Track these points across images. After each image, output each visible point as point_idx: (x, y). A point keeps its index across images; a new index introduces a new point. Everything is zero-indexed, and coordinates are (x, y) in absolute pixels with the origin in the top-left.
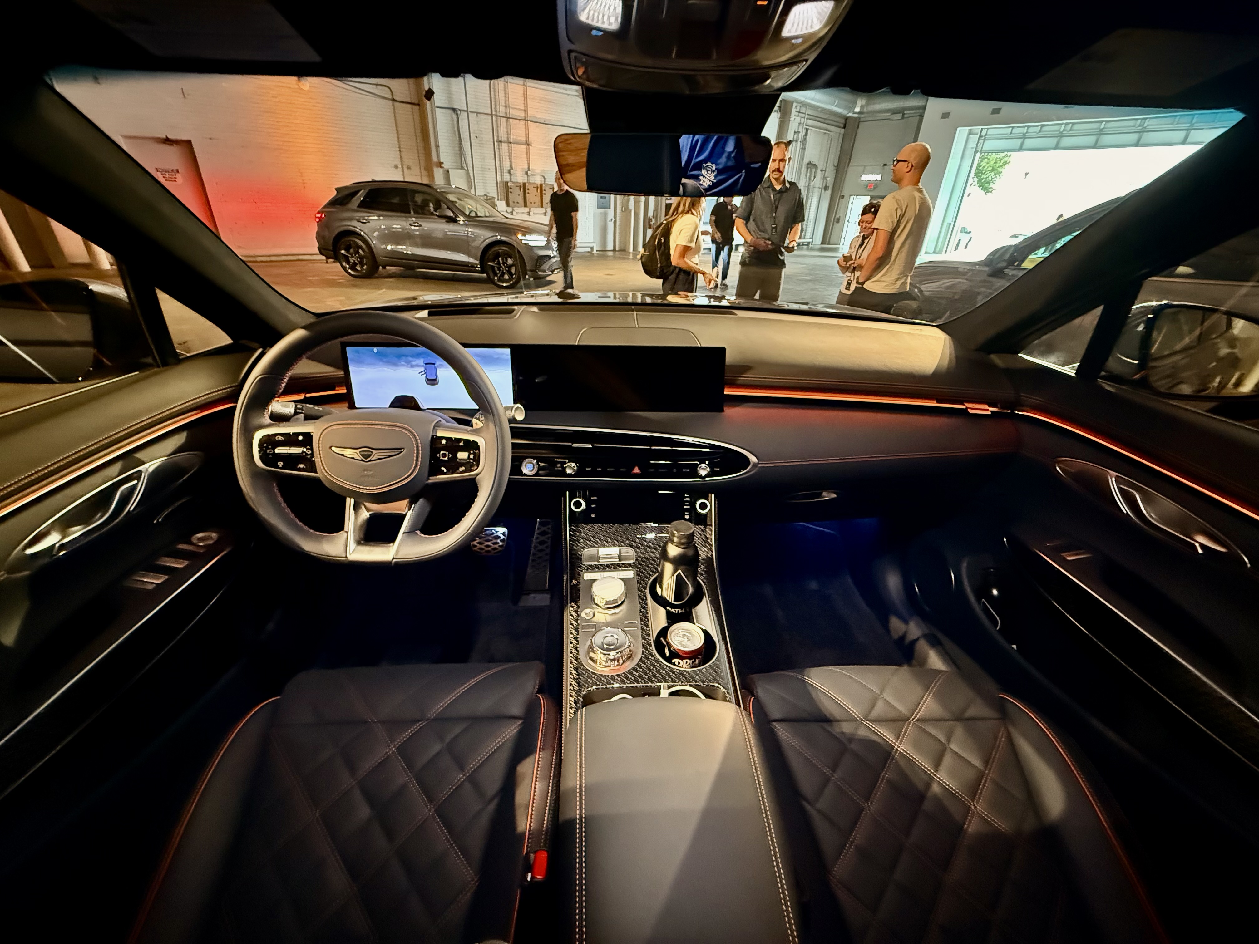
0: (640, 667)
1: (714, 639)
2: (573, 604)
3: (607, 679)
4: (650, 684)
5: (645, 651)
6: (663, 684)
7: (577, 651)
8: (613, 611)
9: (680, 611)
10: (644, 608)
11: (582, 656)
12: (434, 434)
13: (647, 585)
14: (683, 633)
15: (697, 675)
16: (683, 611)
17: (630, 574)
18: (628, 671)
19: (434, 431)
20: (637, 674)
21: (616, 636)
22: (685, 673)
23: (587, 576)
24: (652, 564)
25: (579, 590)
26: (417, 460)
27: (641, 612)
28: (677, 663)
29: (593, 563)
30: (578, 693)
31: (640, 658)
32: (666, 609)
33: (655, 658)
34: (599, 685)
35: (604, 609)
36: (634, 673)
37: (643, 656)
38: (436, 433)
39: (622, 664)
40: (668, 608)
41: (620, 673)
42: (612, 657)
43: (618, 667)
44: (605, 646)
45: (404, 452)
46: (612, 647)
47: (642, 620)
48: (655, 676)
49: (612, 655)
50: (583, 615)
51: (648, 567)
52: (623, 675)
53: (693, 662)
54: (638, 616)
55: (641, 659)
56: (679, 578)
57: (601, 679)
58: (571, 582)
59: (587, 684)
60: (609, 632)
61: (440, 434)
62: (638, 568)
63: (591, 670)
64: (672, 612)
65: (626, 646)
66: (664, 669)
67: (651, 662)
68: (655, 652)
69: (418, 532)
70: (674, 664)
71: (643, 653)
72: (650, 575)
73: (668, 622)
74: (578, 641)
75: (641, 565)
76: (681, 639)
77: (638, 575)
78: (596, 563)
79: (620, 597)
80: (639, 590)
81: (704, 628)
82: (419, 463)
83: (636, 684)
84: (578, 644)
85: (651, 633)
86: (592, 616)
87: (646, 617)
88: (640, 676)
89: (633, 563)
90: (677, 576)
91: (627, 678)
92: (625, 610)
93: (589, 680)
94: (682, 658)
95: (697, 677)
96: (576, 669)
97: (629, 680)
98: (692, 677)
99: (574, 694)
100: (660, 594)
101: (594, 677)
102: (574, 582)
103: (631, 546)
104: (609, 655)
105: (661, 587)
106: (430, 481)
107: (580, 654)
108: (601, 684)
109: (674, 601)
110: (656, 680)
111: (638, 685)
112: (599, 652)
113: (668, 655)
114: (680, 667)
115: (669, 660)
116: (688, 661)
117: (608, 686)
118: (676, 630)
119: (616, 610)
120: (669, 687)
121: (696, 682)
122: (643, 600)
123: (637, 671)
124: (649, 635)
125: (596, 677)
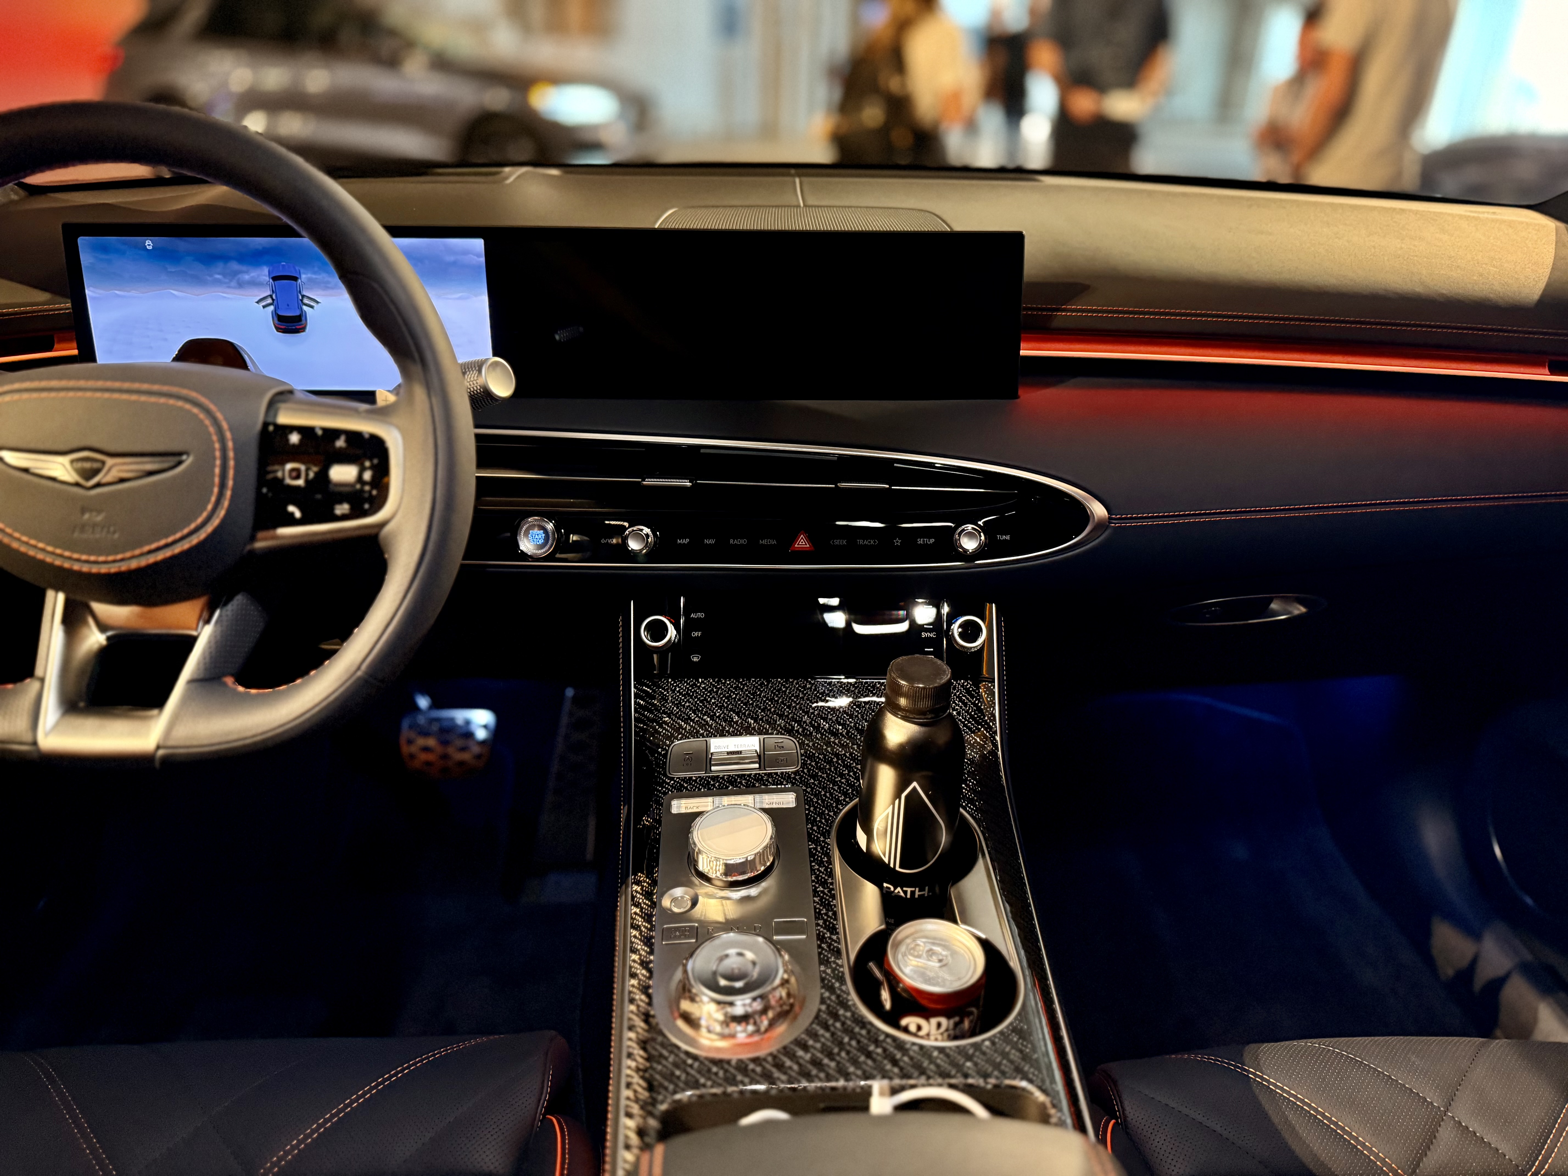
0: (815, 1036)
1: (1012, 964)
2: (641, 877)
3: (726, 1071)
4: (841, 1083)
5: (827, 994)
6: (877, 1085)
7: (649, 996)
8: (743, 892)
9: (917, 893)
10: (824, 884)
11: (659, 1012)
12: (270, 420)
13: (831, 827)
14: (929, 947)
15: (969, 1058)
16: (926, 893)
17: (787, 800)
18: (785, 1048)
19: (272, 413)
20: (808, 1057)
21: (750, 955)
22: (935, 1054)
23: (680, 806)
24: (842, 775)
25: (658, 841)
26: (223, 486)
27: (815, 893)
28: (913, 1028)
29: (694, 775)
30: (648, 1107)
31: (813, 1014)
32: (880, 887)
33: (853, 1014)
34: (704, 1086)
35: (722, 888)
36: (800, 1053)
37: (823, 1007)
38: (275, 415)
39: (766, 1031)
40: (885, 885)
41: (761, 1053)
42: (739, 1010)
43: (756, 1038)
44: (723, 982)
45: (188, 461)
46: (739, 984)
47: (818, 915)
48: (855, 1062)
49: (742, 1004)
50: (666, 902)
51: (834, 783)
52: (770, 1059)
53: (956, 1025)
54: (811, 902)
55: (817, 1017)
56: (913, 803)
57: (709, 1070)
58: (638, 820)
59: (671, 1082)
60: (732, 944)
61: (283, 419)
62: (807, 785)
63: (684, 1047)
64: (898, 897)
65: (777, 981)
66: (877, 1042)
67: (843, 1024)
68: (854, 997)
69: (229, 681)
70: (906, 1030)
71: (823, 1001)
72: (838, 802)
73: (887, 923)
74: (650, 971)
75: (814, 777)
76: (922, 962)
77: (809, 802)
78: (702, 774)
79: (761, 855)
80: (810, 839)
81: (983, 936)
82: (228, 493)
83: (804, 1084)
84: (650, 978)
85: (842, 947)
86: (689, 904)
87: (829, 907)
88: (816, 1063)
89: (795, 773)
90: (906, 797)
91: (780, 1066)
92: (773, 891)
93: (678, 1073)
94: (927, 1015)
95: (969, 1064)
96: (643, 1044)
97: (785, 1073)
98: (954, 1064)
99: (636, 1109)
100: (864, 848)
101: (691, 1066)
102: (646, 821)
103: (790, 732)
104: (731, 1004)
105: (868, 831)
106: (259, 545)
107: (655, 1000)
108: (709, 1083)
109: (901, 867)
110: (859, 1072)
111: (812, 1086)
112: (705, 999)
113: (888, 1005)
114: (922, 1037)
115: (892, 1019)
116: (944, 1021)
117: (730, 1089)
118: (908, 941)
119: (753, 891)
120: (894, 1091)
121: (966, 1076)
122: (821, 863)
123: (805, 1047)
124: (838, 953)
125: (696, 1065)
